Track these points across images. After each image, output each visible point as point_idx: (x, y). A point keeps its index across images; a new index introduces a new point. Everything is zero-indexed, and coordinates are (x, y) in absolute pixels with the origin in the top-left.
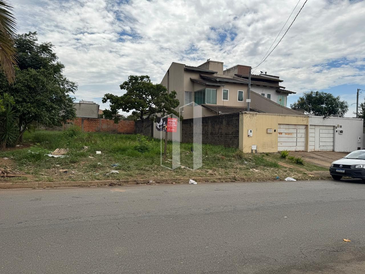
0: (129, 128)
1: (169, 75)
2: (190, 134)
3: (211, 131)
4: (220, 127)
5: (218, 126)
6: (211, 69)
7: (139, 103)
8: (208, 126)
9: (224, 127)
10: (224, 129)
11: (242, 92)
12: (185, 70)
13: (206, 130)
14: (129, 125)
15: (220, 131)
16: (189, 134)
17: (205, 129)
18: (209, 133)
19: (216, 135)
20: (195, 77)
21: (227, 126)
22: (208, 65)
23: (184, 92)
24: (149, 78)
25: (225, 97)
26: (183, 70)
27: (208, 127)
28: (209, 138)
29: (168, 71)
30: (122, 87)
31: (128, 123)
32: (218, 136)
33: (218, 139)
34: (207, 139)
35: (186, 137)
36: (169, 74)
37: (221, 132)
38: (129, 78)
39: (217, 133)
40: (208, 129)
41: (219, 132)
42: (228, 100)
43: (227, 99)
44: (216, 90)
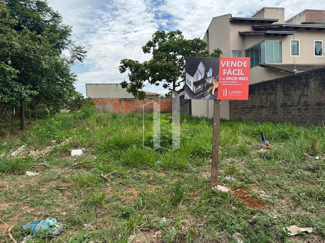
0: (166, 107)
1: (208, 37)
2: (243, 108)
3: (283, 101)
4: (303, 92)
5: (299, 92)
6: (267, 16)
7: (167, 67)
8: (276, 93)
9: (313, 92)
10: (313, 96)
11: (321, 42)
12: (230, 21)
13: (272, 101)
14: (165, 103)
15: (303, 100)
16: (241, 108)
17: (271, 99)
18: (279, 106)
19: (293, 108)
20: (246, 29)
21: (321, 89)
22: (262, 14)
23: (231, 52)
24: (180, 35)
25: (295, 51)
26: (229, 22)
27: (276, 95)
28: (279, 113)
29: (208, 31)
30: (146, 50)
31: (165, 101)
32: (299, 110)
33: (298, 114)
34: (275, 114)
35: (236, 113)
36: (208, 35)
37: (305, 102)
38: (153, 36)
39: (295, 104)
40: (276, 98)
41: (300, 102)
42: (299, 56)
43: (298, 54)
44: (281, 42)
